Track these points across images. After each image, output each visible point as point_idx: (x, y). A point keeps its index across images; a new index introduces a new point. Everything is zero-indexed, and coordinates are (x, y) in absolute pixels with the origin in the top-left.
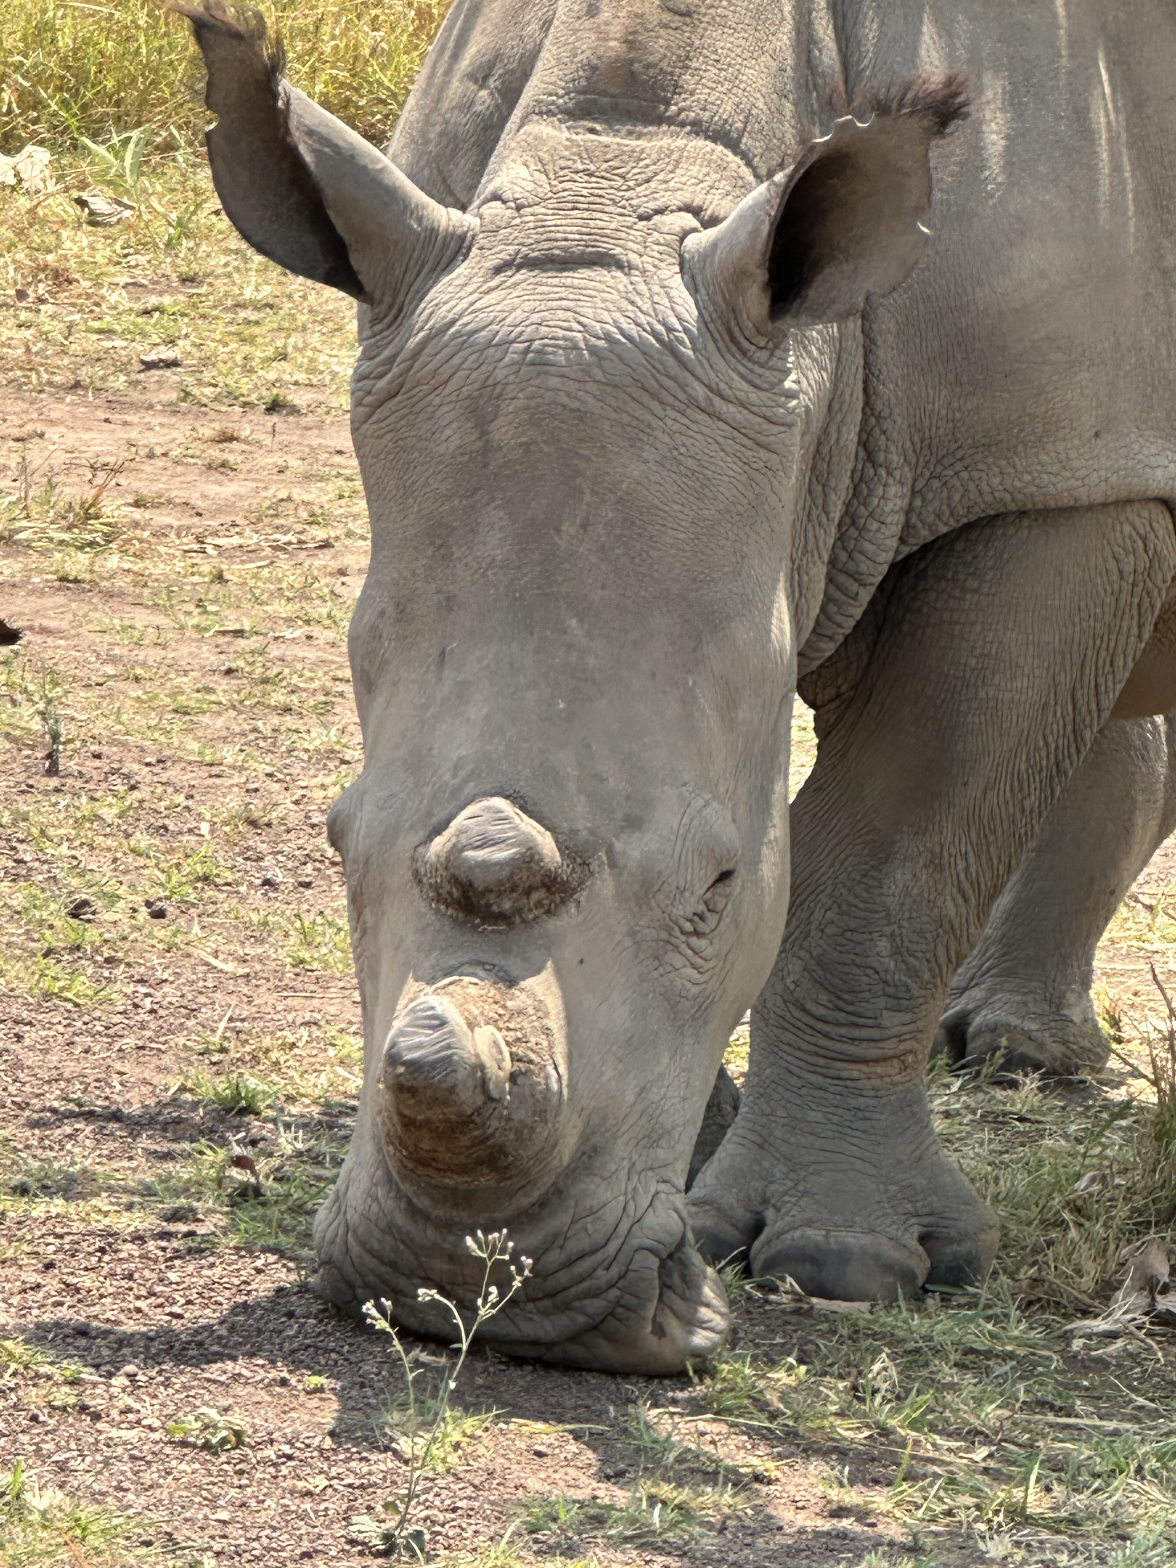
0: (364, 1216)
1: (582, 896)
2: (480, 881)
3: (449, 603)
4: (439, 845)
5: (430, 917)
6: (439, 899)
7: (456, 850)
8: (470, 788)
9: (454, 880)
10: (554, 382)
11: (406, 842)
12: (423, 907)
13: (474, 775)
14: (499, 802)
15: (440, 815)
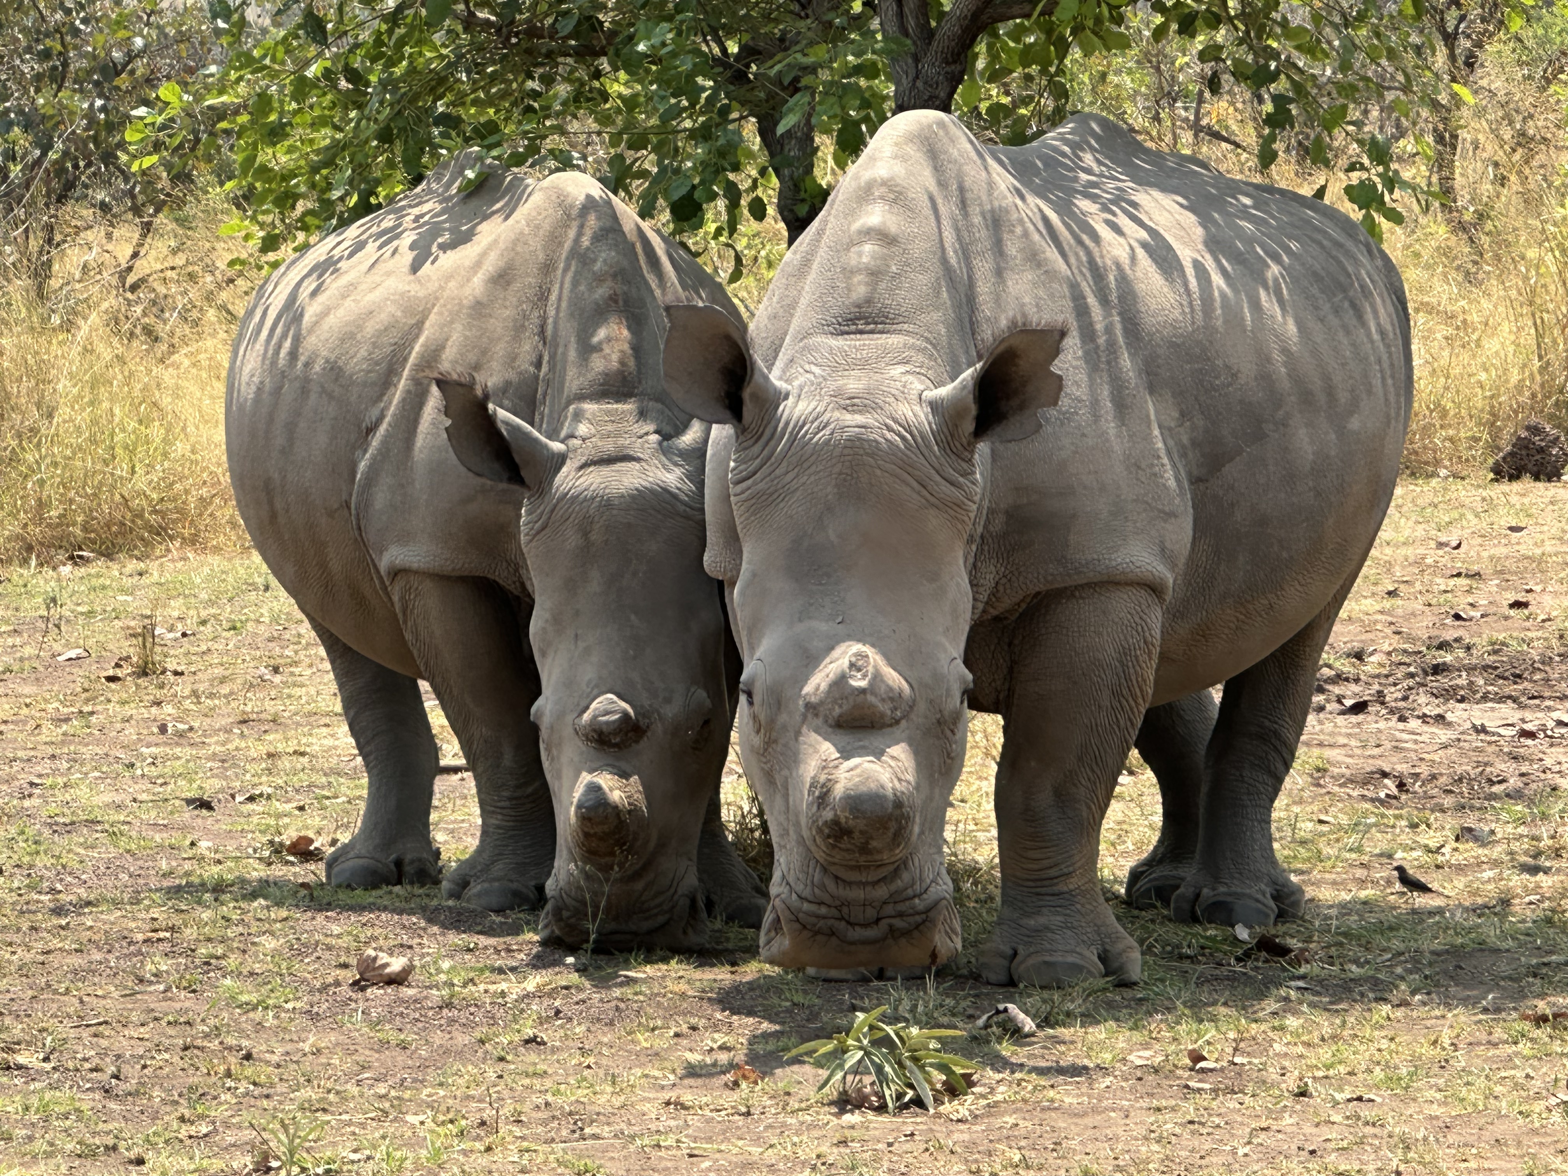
0: (569, 883)
1: (649, 734)
2: (605, 729)
3: (577, 613)
4: (586, 716)
5: (584, 748)
6: (588, 739)
7: (595, 717)
8: (595, 692)
9: (594, 730)
10: (615, 512)
11: (570, 718)
12: (580, 744)
13: (597, 686)
14: (610, 696)
15: (583, 704)
